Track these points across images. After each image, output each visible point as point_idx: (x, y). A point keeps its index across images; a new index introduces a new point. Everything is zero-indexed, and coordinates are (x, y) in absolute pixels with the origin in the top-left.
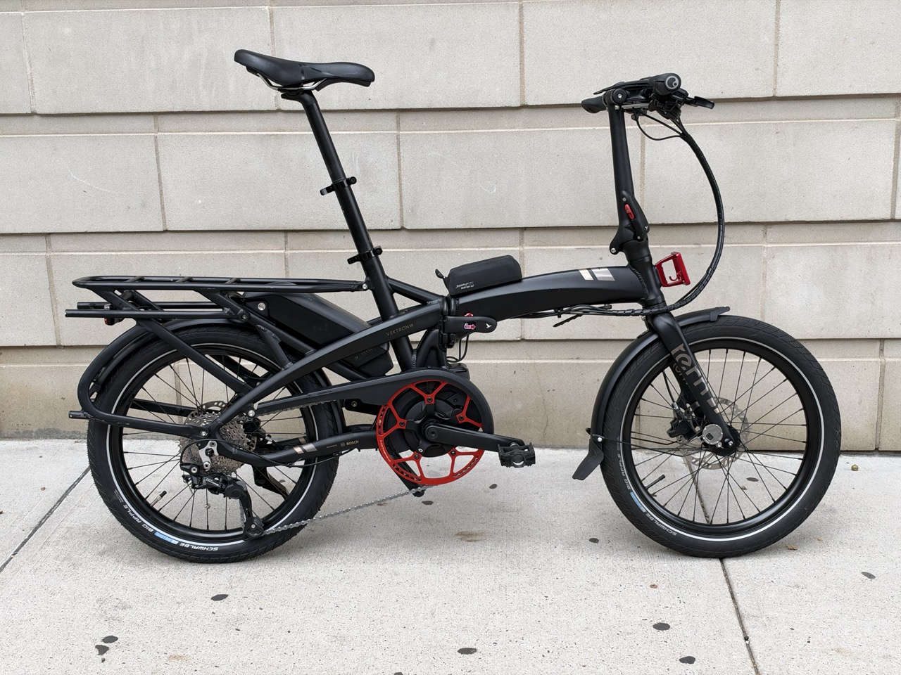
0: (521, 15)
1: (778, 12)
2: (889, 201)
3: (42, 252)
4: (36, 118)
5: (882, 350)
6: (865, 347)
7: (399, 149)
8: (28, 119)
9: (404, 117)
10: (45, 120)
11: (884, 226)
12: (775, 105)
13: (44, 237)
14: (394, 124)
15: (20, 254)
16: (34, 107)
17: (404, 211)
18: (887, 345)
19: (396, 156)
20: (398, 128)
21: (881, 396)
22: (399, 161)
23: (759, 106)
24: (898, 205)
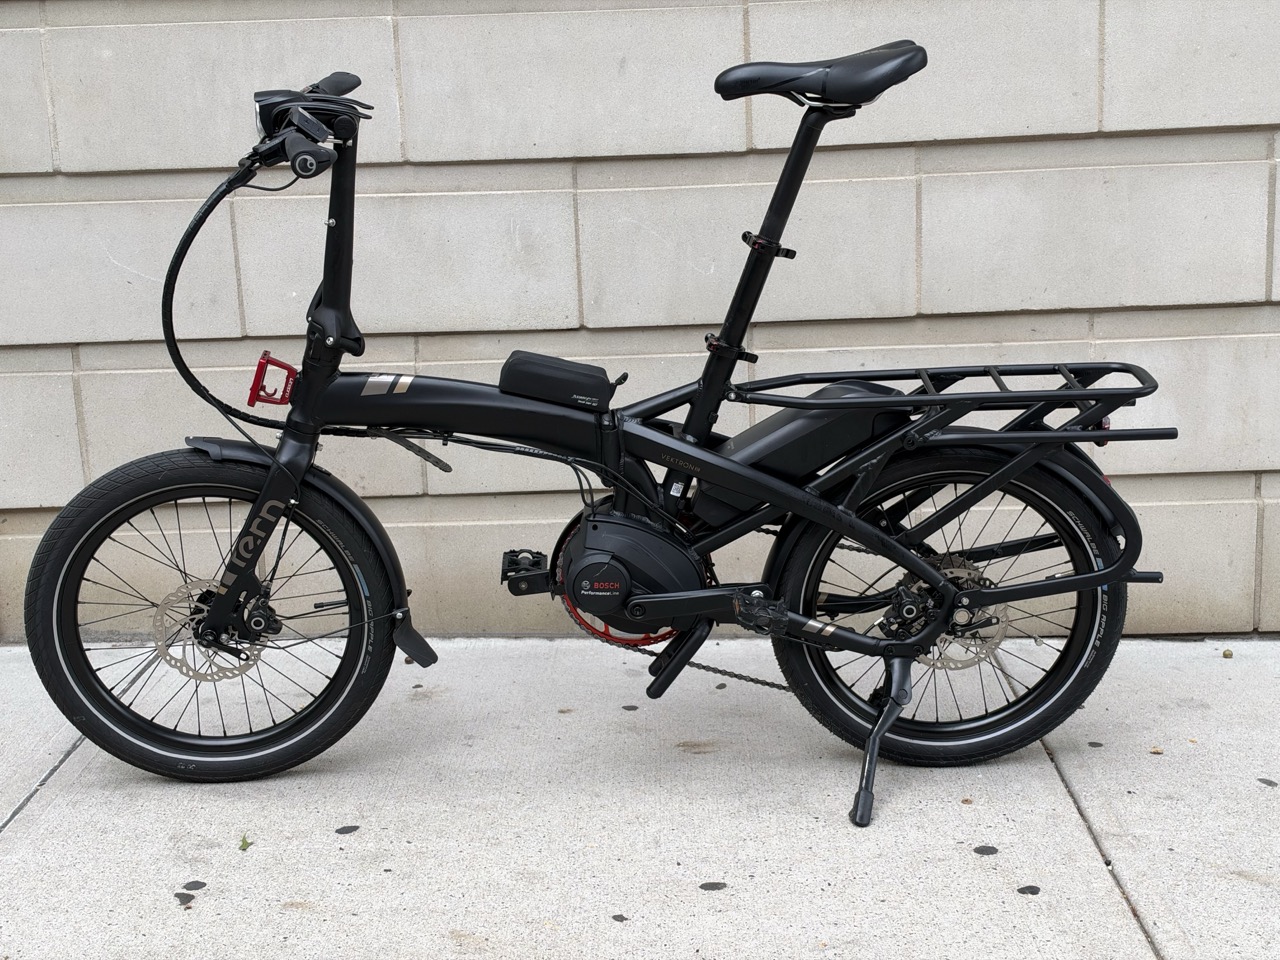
0: (746, 24)
1: (1102, 14)
2: (1263, 276)
3: (67, 371)
4: (60, 179)
5: (1258, 488)
6: (1234, 484)
7: (576, 215)
8: (49, 181)
9: (584, 170)
10: (74, 181)
11: (1255, 311)
12: (1100, 144)
13: (70, 350)
14: (569, 180)
15: (35, 374)
16: (58, 162)
17: (585, 303)
18: (1265, 480)
19: (573, 224)
20: (575, 185)
21: (1260, 552)
22: (577, 231)
23: (1080, 146)
24: (1275, 280)
